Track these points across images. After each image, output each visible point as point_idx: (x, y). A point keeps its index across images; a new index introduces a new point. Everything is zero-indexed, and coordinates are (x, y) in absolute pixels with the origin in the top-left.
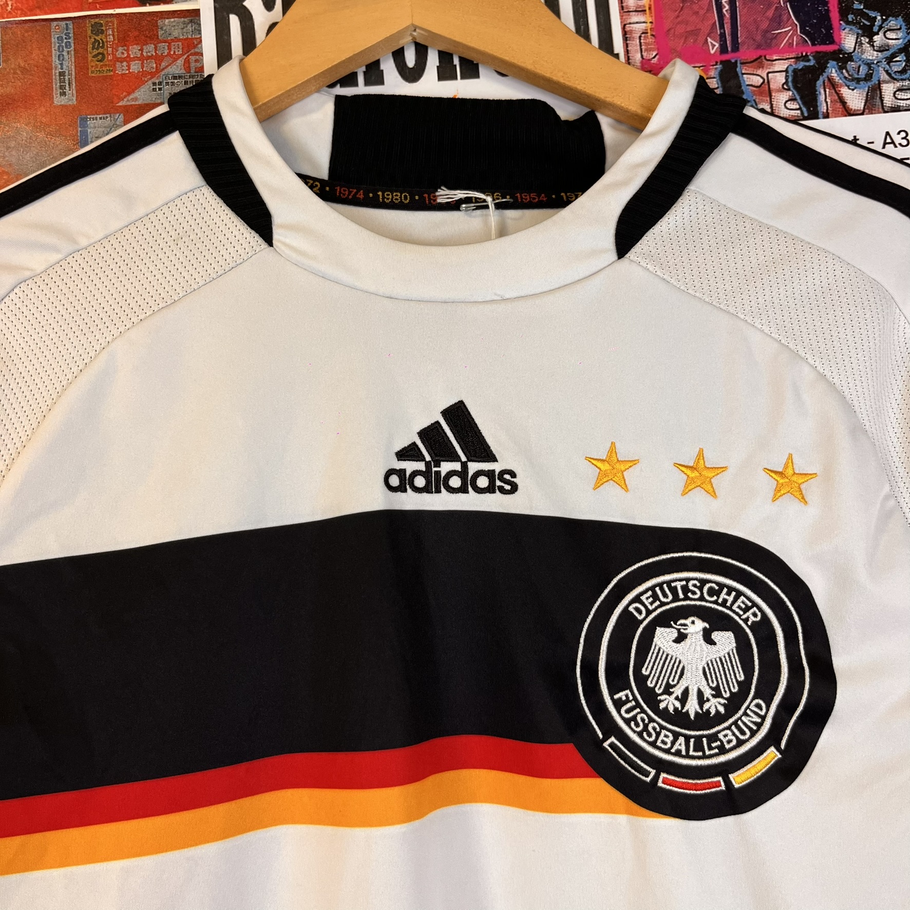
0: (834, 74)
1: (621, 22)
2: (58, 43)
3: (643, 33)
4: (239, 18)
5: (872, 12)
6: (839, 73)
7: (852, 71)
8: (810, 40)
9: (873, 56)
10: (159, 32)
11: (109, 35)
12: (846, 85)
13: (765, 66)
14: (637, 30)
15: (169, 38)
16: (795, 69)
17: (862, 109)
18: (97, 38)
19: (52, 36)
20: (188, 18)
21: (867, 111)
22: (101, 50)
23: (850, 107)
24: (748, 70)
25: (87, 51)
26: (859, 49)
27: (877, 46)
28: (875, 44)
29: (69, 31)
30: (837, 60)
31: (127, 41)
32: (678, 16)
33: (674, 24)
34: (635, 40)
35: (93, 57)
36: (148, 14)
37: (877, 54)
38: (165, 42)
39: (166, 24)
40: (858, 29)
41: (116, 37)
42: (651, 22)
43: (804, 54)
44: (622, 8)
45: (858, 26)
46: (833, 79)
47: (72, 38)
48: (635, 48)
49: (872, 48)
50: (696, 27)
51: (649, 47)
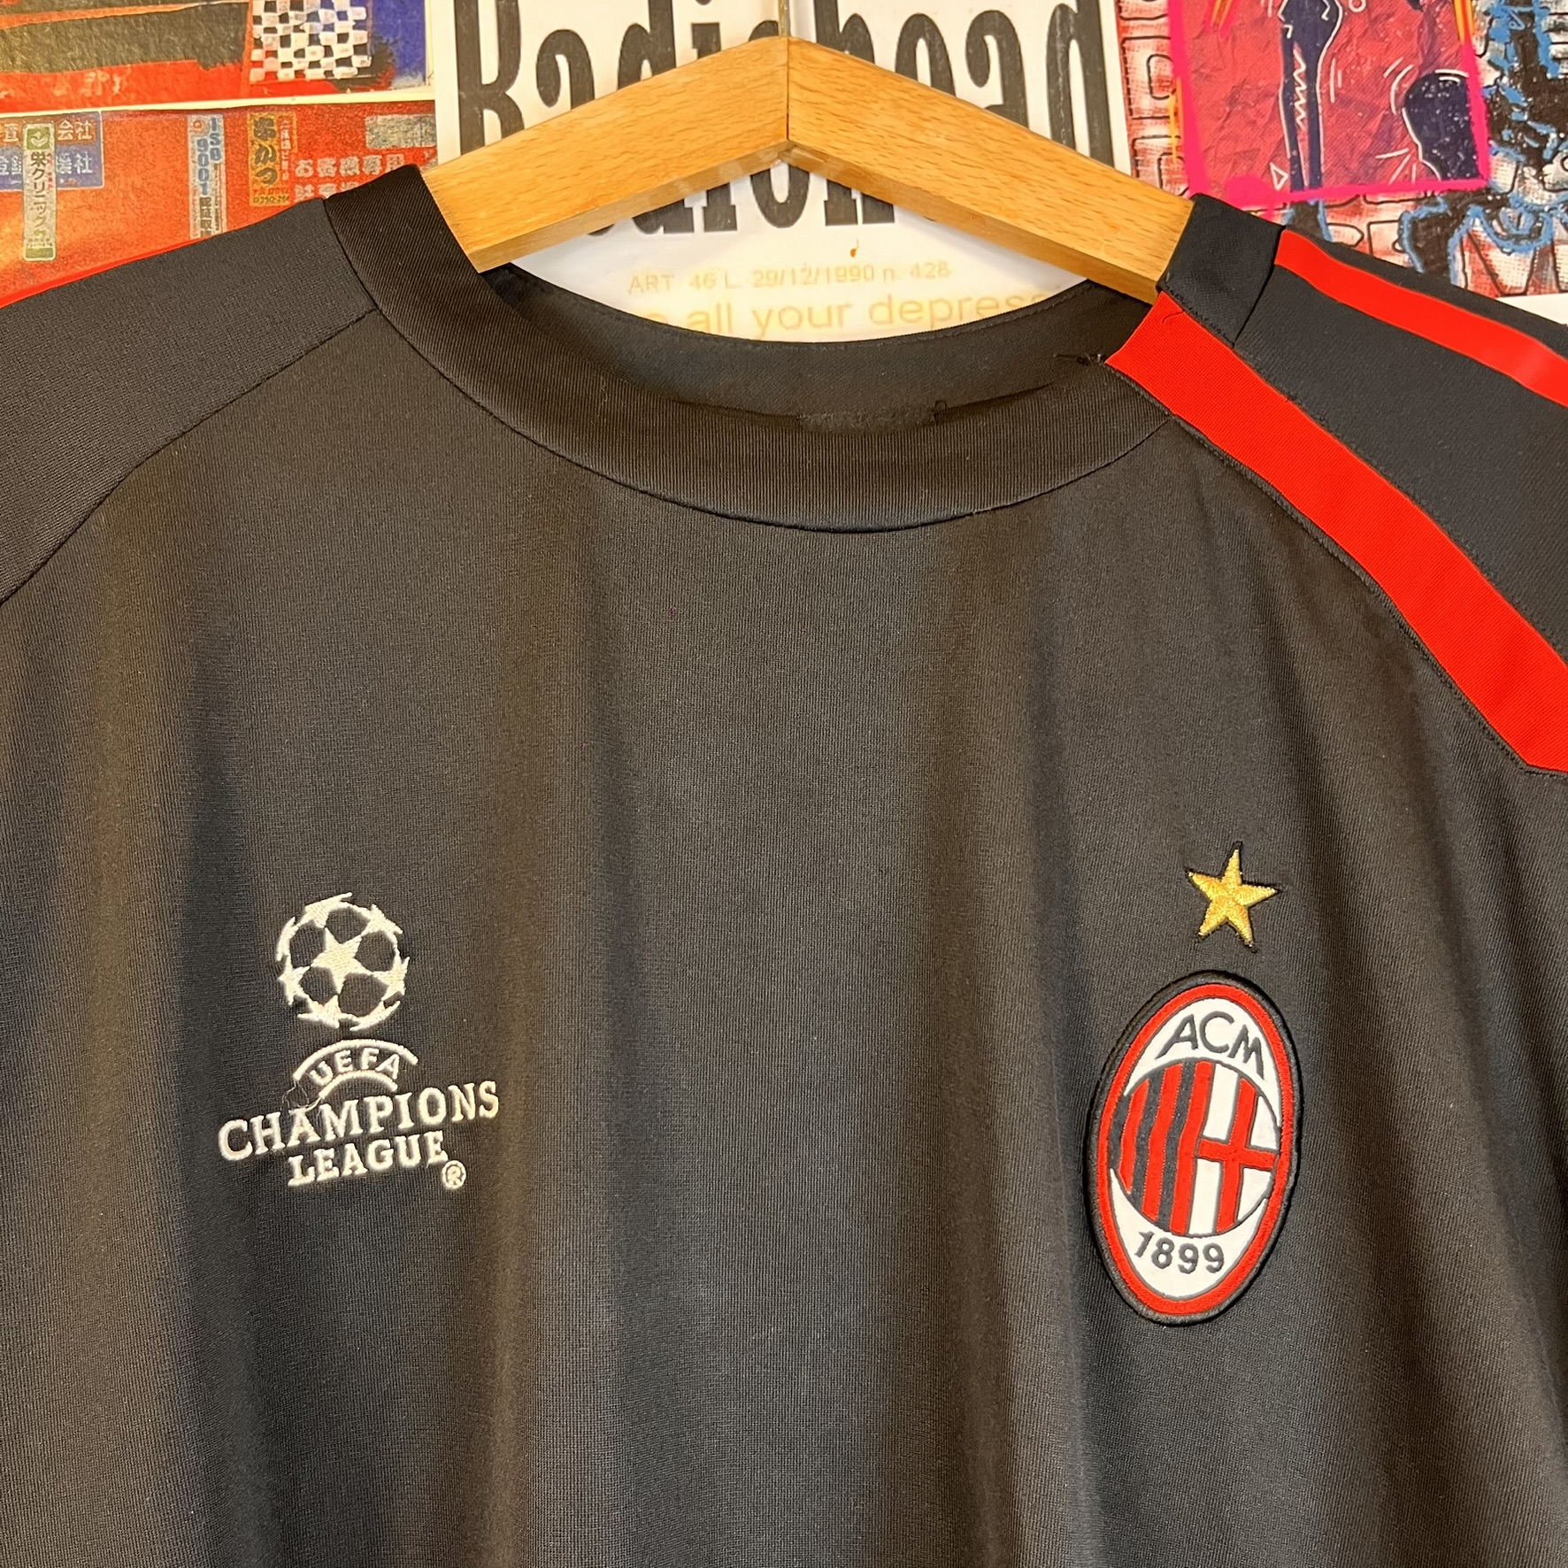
0: (1478, 227)
1: (1129, 136)
2: (199, 150)
3: (1164, 154)
4: (500, 116)
5: (1543, 126)
6: (1487, 226)
7: (1507, 223)
8: (1438, 170)
9: (1542, 199)
10: (367, 137)
11: (284, 140)
12: (1498, 246)
13: (1365, 212)
14: (1154, 148)
15: (383, 147)
16: (1413, 218)
17: (1524, 285)
18: (263, 143)
19: (189, 138)
20: (416, 115)
21: (1531, 289)
22: (270, 164)
23: (1505, 283)
24: (1337, 218)
25: (247, 165)
26: (1519, 186)
27: (1549, 183)
28: (1546, 179)
29: (217, 132)
30: (1485, 204)
31: (313, 150)
32: (1222, 128)
33: (1215, 139)
34: (1151, 164)
35: (257, 175)
36: (348, 106)
37: (1550, 196)
38: (376, 152)
39: (379, 123)
40: (1519, 154)
41: (296, 143)
42: (1178, 137)
43: (1429, 194)
44: (1131, 110)
45: (1519, 149)
46: (1476, 235)
47: (223, 143)
48: (1151, 178)
49: (1541, 185)
50: (1250, 146)
51: (1174, 176)
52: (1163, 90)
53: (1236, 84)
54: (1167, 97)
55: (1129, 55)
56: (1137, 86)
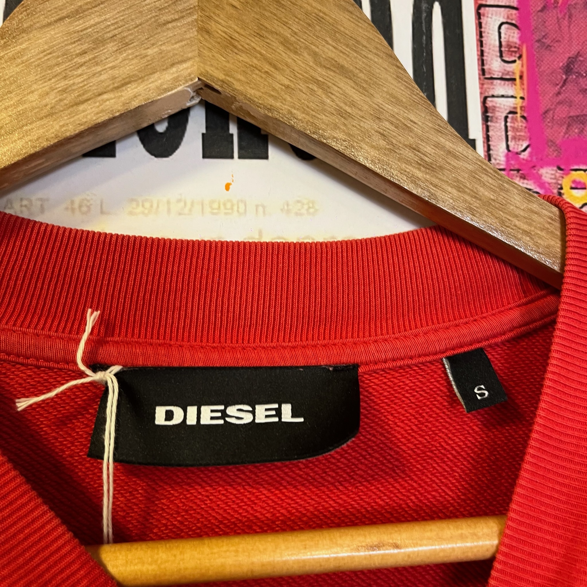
1: (481, 93)
3: (510, 112)
14: (502, 106)
32: (559, 93)
33: (553, 103)
34: (499, 121)
42: (522, 98)
48: (499, 134)
50: (582, 112)
51: (518, 134)
52: (511, 55)
53: (571, 55)
54: (514, 61)
55: (484, 20)
56: (490, 49)
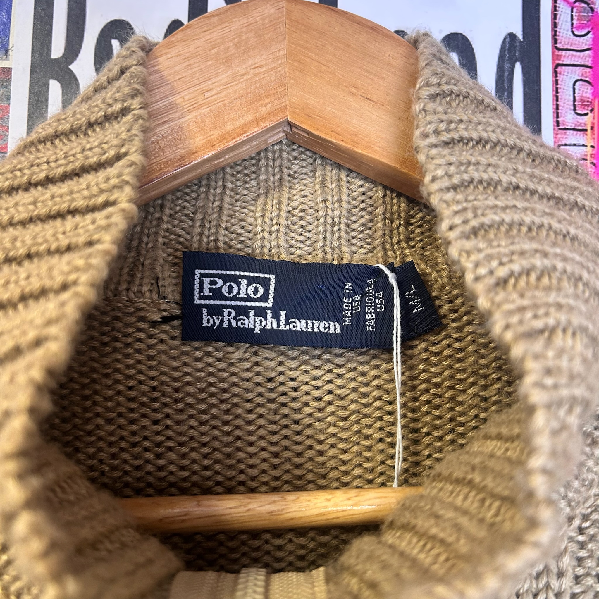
1: (555, 142)
4: (62, 86)
14: (574, 154)
42: (592, 147)
44: (558, 123)
52: (584, 108)
54: (586, 114)
55: (560, 78)
56: (564, 103)
